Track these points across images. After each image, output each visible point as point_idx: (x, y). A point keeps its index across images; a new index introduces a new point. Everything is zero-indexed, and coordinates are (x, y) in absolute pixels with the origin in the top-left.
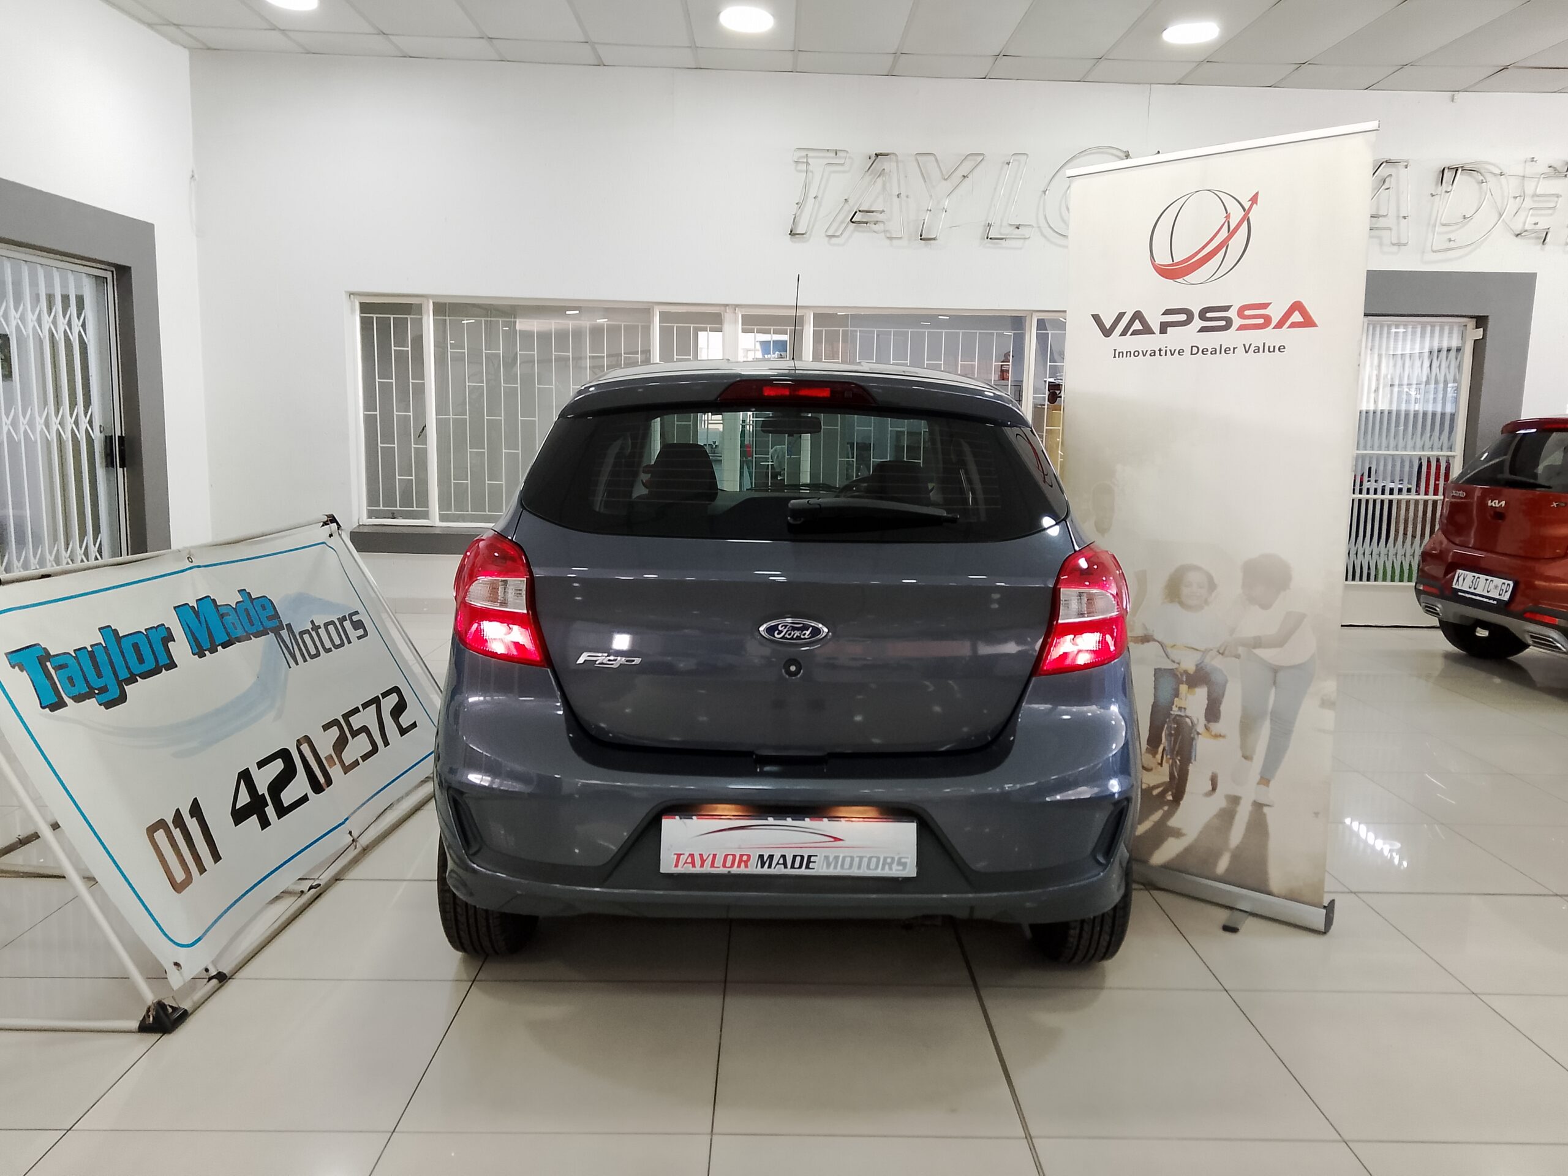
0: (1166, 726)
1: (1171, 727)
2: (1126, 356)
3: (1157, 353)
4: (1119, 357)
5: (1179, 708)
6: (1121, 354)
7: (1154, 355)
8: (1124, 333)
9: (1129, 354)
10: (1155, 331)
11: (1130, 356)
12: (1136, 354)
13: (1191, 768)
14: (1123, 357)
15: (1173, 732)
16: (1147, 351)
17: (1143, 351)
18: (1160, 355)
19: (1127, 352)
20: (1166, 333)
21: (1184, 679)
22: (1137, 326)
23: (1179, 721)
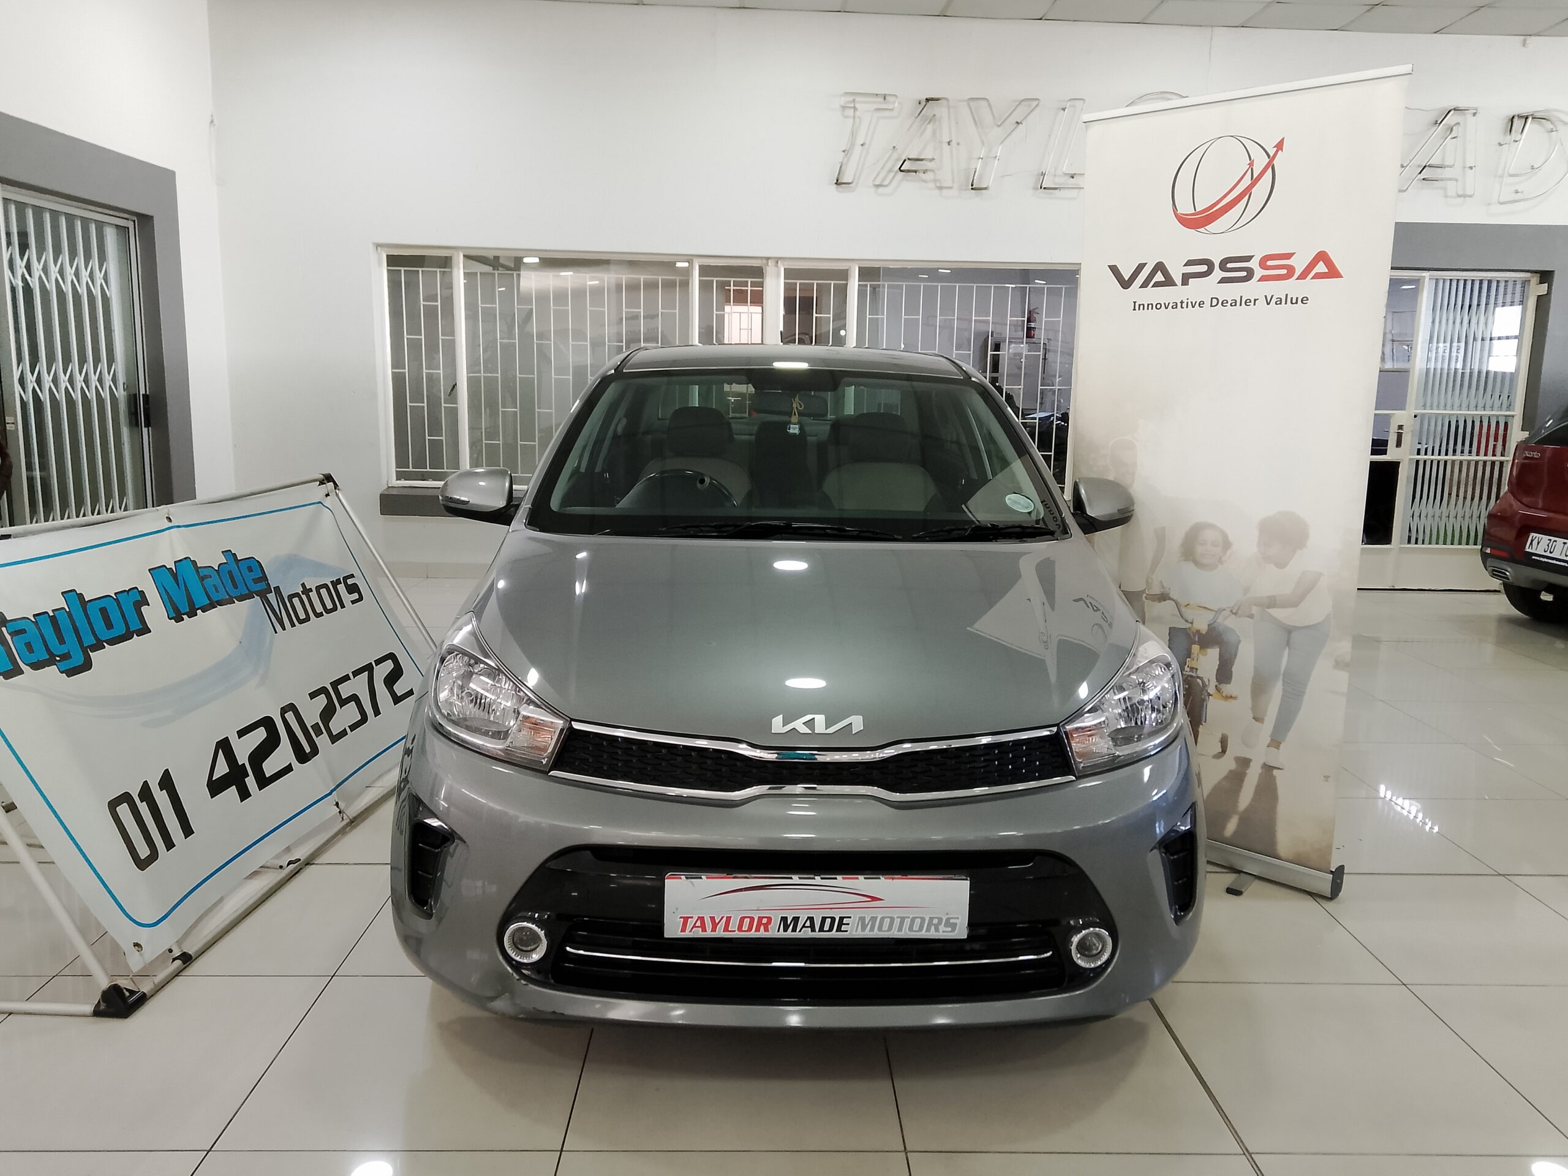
2: (1148, 309)
3: (1179, 305)
4: (1139, 309)
6: (1142, 306)
7: (1176, 308)
8: (1144, 285)
9: (1150, 306)
10: (1178, 284)
11: (1152, 309)
12: (1158, 306)
14: (1144, 309)
16: (1169, 304)
17: (1165, 304)
18: (1182, 307)
19: (1148, 305)
20: (1188, 285)
21: (1197, 638)
22: (1159, 277)
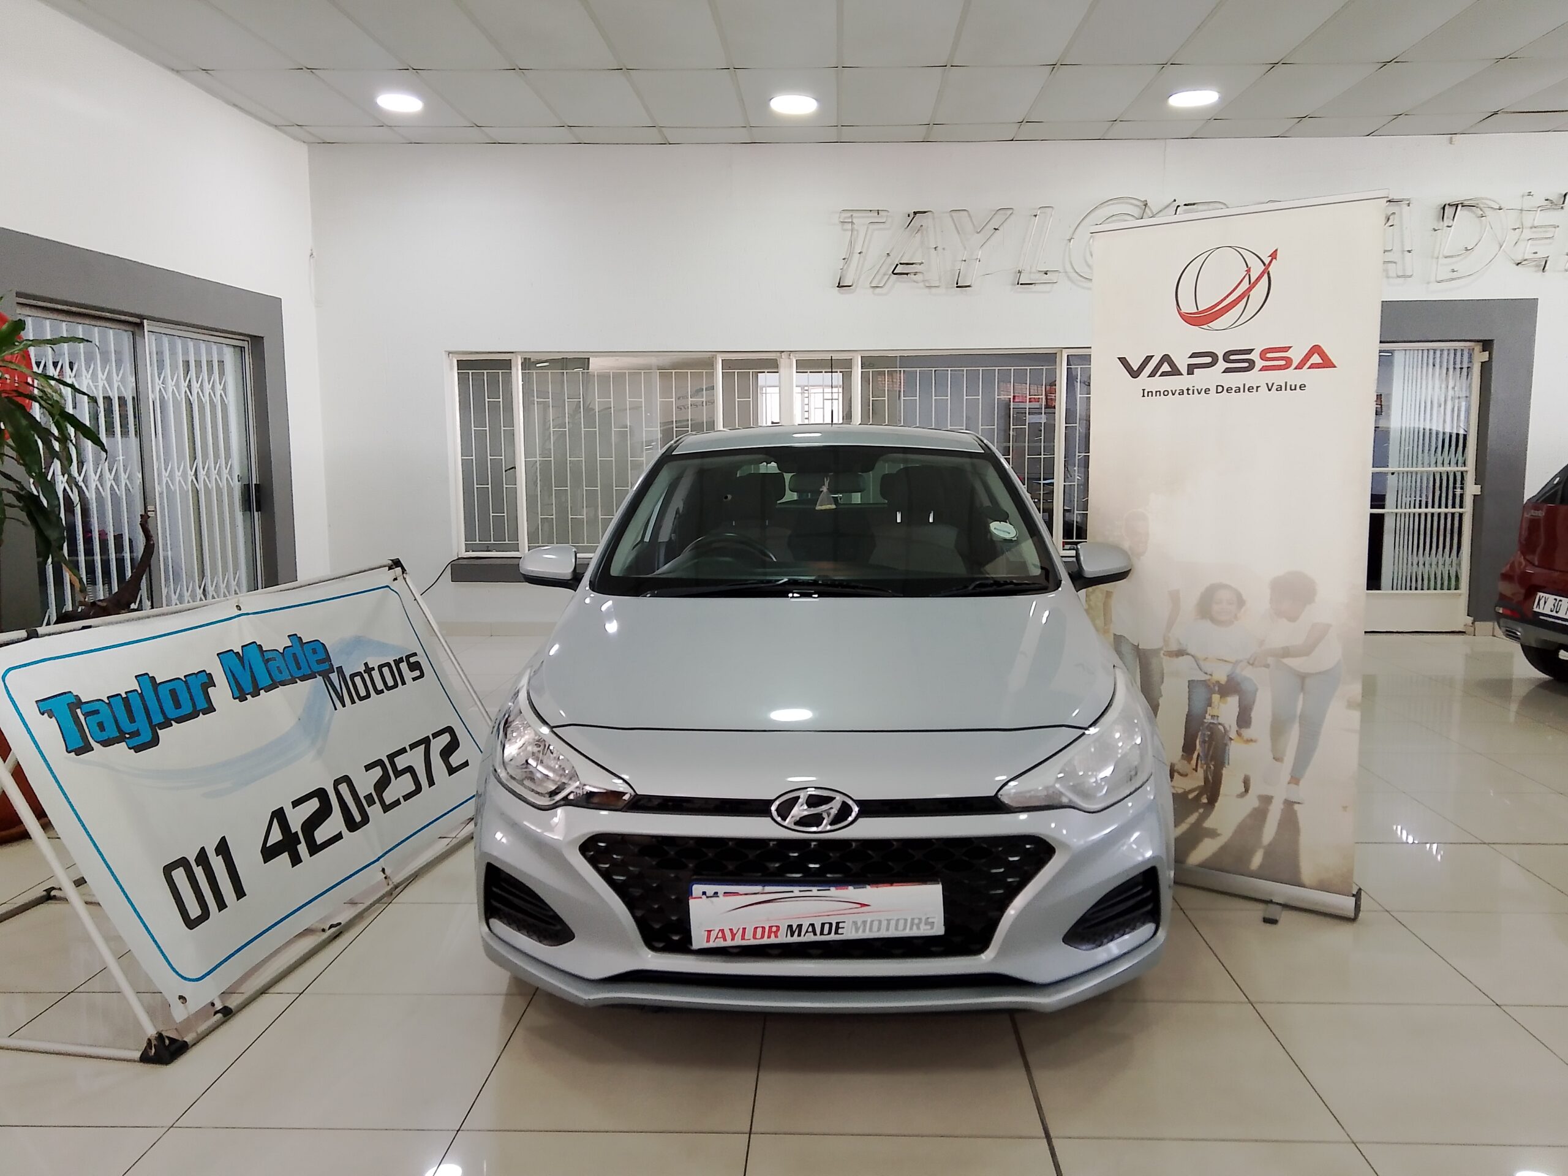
0: (1200, 733)
1: (1204, 734)
2: (1156, 396)
3: (1186, 392)
4: (1148, 396)
5: (1212, 716)
6: (1150, 393)
7: (1183, 394)
8: (1153, 374)
9: (1158, 393)
10: (1183, 373)
11: (1160, 395)
12: (1166, 393)
13: (1224, 772)
14: (1152, 396)
15: (1207, 739)
16: (1175, 390)
17: (1171, 391)
18: (1188, 394)
20: (1193, 374)
21: (1217, 689)
22: (1166, 367)
23: (1212, 727)
